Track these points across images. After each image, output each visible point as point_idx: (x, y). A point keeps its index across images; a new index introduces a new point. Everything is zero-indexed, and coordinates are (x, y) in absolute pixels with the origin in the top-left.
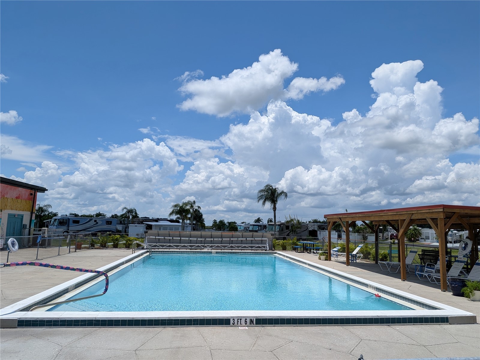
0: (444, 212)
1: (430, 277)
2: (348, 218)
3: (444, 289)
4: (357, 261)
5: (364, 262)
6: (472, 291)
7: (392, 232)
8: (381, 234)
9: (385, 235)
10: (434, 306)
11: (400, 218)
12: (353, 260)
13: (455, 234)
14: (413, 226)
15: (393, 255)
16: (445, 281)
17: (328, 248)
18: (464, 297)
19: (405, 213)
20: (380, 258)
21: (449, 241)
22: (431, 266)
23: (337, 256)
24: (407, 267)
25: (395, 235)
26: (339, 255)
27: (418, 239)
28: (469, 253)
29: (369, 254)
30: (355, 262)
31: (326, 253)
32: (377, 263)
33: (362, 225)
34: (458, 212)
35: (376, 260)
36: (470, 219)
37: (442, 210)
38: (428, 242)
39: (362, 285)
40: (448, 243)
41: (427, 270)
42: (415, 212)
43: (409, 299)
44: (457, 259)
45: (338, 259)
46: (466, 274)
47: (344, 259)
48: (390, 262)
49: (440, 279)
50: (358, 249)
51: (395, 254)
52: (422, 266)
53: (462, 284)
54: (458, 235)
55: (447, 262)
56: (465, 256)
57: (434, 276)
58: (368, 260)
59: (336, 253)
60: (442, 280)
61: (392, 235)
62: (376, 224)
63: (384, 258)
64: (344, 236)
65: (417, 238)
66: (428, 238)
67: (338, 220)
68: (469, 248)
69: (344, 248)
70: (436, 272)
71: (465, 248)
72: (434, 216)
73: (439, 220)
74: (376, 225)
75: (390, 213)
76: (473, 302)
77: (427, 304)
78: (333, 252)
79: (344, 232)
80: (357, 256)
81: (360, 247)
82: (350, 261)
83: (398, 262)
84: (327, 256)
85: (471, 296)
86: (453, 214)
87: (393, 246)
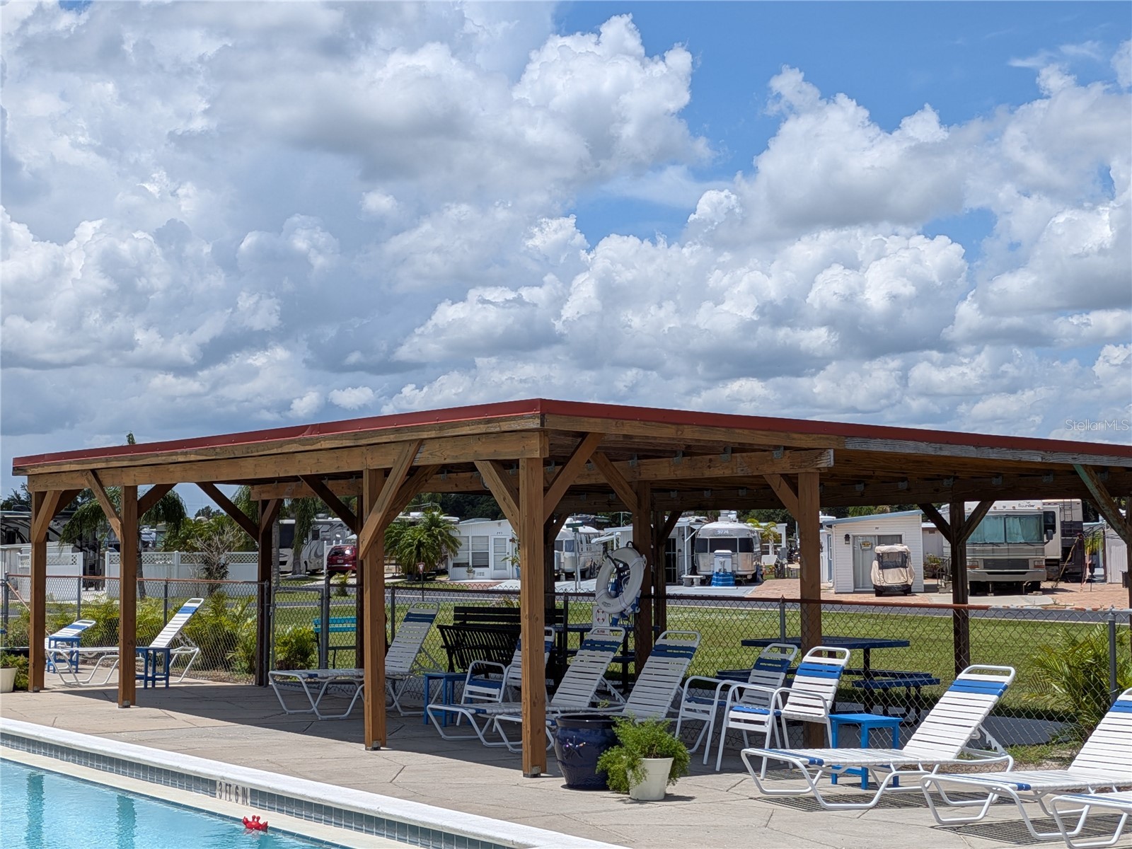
0: (542, 432)
1: (481, 722)
2: (132, 472)
3: (533, 766)
4: (174, 681)
5: (204, 681)
6: (636, 763)
7: (338, 540)
8: (287, 554)
9: (305, 554)
10: (493, 838)
11: (369, 460)
12: (154, 679)
13: (588, 537)
14: (423, 510)
15: (334, 639)
16: (537, 730)
17: (31, 626)
18: (606, 788)
19: (392, 438)
20: (280, 657)
21: (563, 571)
22: (487, 676)
23: (76, 663)
24: (394, 688)
25: (348, 552)
26: (84, 662)
27: (443, 566)
28: (633, 607)
29: (231, 641)
30: (161, 684)
31: (17, 653)
32: (262, 681)
33: (206, 512)
34: (597, 430)
35: (261, 669)
36: (639, 465)
37: (535, 424)
38: (481, 579)
39: (189, 788)
40: (558, 579)
41: (471, 693)
42: (433, 434)
43: (394, 823)
44: (587, 636)
45: (81, 678)
46: (618, 696)
47: (110, 677)
48: (321, 673)
49: (520, 724)
50: (179, 621)
51: (343, 637)
52: (452, 679)
53: (604, 734)
54: (598, 543)
55: (552, 653)
56: (617, 620)
57: (500, 714)
58: (223, 674)
59: (69, 649)
60: (529, 729)
61: (337, 553)
62: (265, 497)
63: (299, 654)
64: (113, 567)
65: (441, 562)
66: (481, 561)
67: (85, 484)
68: (632, 590)
69: (111, 624)
70: (505, 699)
71: (618, 588)
72: (507, 451)
73: (523, 469)
74: (265, 503)
75: (325, 439)
76: (637, 805)
77: (467, 832)
78: (56, 647)
79: (117, 548)
80: (169, 656)
81: (186, 610)
82: (139, 684)
83: (353, 669)
84: (23, 668)
85: (634, 781)
86: (579, 440)
87: (336, 603)
